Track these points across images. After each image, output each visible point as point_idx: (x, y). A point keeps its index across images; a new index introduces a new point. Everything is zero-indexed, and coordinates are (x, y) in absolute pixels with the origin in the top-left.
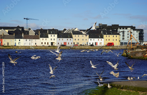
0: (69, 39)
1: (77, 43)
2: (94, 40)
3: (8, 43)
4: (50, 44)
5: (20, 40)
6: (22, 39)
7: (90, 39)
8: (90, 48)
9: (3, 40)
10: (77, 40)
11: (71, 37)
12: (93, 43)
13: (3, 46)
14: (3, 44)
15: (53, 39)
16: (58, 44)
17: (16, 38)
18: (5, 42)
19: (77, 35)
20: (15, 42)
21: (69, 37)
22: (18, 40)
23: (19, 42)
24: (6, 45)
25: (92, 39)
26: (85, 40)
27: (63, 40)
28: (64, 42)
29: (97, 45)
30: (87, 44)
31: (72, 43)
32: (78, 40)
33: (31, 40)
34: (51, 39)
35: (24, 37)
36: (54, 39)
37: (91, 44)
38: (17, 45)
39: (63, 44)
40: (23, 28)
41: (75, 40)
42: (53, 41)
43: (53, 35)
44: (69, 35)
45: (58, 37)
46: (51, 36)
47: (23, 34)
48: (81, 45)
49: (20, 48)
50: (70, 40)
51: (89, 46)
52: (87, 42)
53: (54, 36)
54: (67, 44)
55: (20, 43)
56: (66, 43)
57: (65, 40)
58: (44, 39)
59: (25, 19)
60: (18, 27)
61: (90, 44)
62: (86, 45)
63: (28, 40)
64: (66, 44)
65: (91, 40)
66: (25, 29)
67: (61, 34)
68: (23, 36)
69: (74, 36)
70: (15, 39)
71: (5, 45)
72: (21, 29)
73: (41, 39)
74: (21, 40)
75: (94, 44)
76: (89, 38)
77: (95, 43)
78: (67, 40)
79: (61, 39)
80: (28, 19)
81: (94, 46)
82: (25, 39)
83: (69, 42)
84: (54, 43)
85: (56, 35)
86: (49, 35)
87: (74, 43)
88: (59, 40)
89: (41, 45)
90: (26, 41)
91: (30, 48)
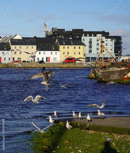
0: (6, 52)
1: (18, 58)
2: (44, 53)
7: (38, 52)
8: (39, 66)
11: (9, 49)
12: (43, 59)
19: (18, 47)
21: (5, 49)
25: (42, 52)
29: (49, 61)
30: (34, 60)
31: (9, 58)
37: (41, 59)
44: (5, 46)
48: (24, 61)
51: (37, 63)
54: (3, 59)
61: (38, 59)
62: (32, 61)
65: (40, 53)
69: (13, 47)
75: (45, 60)
76: (37, 49)
77: (47, 58)
78: (3, 53)
81: (44, 63)
87: (14, 58)
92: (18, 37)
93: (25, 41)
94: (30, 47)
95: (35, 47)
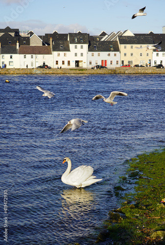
0: (112, 53)
1: (129, 62)
2: (163, 54)
4: (73, 65)
5: (11, 57)
6: (16, 53)
7: (155, 53)
8: (156, 72)
10: (128, 55)
11: (117, 49)
12: (161, 62)
15: (79, 55)
16: (90, 63)
17: (4, 51)
19: (128, 46)
20: (2, 60)
21: (112, 49)
22: (9, 55)
23: (11, 60)
25: (160, 53)
26: (144, 54)
27: (99, 55)
28: (102, 61)
30: (150, 63)
31: (117, 61)
32: (132, 55)
33: (34, 55)
34: (76, 55)
35: (20, 49)
36: (82, 54)
37: (158, 63)
39: (100, 64)
40: (17, 32)
41: (125, 55)
42: (79, 58)
43: (79, 46)
44: (112, 46)
45: (91, 49)
46: (76, 47)
47: (18, 44)
48: (136, 66)
49: (12, 72)
50: (115, 55)
51: (154, 68)
52: (150, 60)
53: (82, 47)
54: (108, 63)
55: (12, 62)
56: (106, 61)
57: (104, 55)
58: (62, 53)
60: (8, 30)
61: (155, 63)
62: (147, 66)
63: (29, 56)
64: (106, 65)
65: (157, 54)
66: (22, 34)
67: (95, 43)
68: (18, 47)
69: (121, 47)
70: (1, 55)
72: (13, 34)
73: (55, 53)
74: (14, 55)
75: (164, 64)
78: (109, 55)
79: (96, 53)
81: (163, 67)
82: (23, 55)
83: (113, 60)
84: (82, 61)
85: (86, 46)
86: (72, 46)
87: (123, 62)
88: (93, 55)
89: (56, 66)
90: (25, 58)
91: (34, 72)
92: (129, 33)
93: (139, 39)
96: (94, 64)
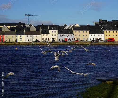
0: (70, 35)
1: (78, 39)
2: (94, 35)
3: (9, 39)
4: (51, 40)
5: (21, 37)
6: (23, 35)
9: (5, 36)
10: (78, 35)
11: (72, 33)
12: (93, 39)
13: (5, 42)
14: (5, 40)
15: (54, 35)
17: (18, 34)
18: (7, 38)
19: (77, 31)
20: (16, 38)
21: (70, 33)
23: (21, 38)
24: (8, 41)
25: (93, 35)
26: (85, 35)
28: (65, 38)
30: (88, 40)
31: (72, 39)
32: (79, 35)
33: (32, 36)
34: (52, 35)
36: (55, 35)
37: (92, 39)
38: (18, 41)
39: (64, 40)
40: (24, 24)
41: (76, 35)
42: (54, 37)
43: (54, 31)
44: (69, 31)
45: (59, 33)
46: (52, 32)
47: (24, 30)
48: (81, 41)
49: (21, 44)
50: (71, 35)
51: (90, 42)
52: (88, 38)
53: (55, 32)
55: (21, 39)
56: (67, 38)
58: (45, 35)
59: (26, 15)
60: (20, 23)
61: (90, 39)
62: (86, 41)
63: (29, 36)
64: (67, 40)
65: (91, 35)
66: (27, 25)
67: (61, 30)
68: (24, 32)
69: (74, 32)
70: (16, 35)
71: (6, 41)
72: (22, 26)
73: (42, 35)
76: (90, 33)
77: (96, 38)
78: (68, 35)
80: (30, 16)
82: (27, 36)
84: (55, 38)
85: (57, 31)
86: (50, 31)
87: (75, 39)
89: (42, 41)
91: (32, 43)
92: (78, 25)
93: (82, 28)
94: (85, 31)
95: (88, 31)
96: (61, 40)
